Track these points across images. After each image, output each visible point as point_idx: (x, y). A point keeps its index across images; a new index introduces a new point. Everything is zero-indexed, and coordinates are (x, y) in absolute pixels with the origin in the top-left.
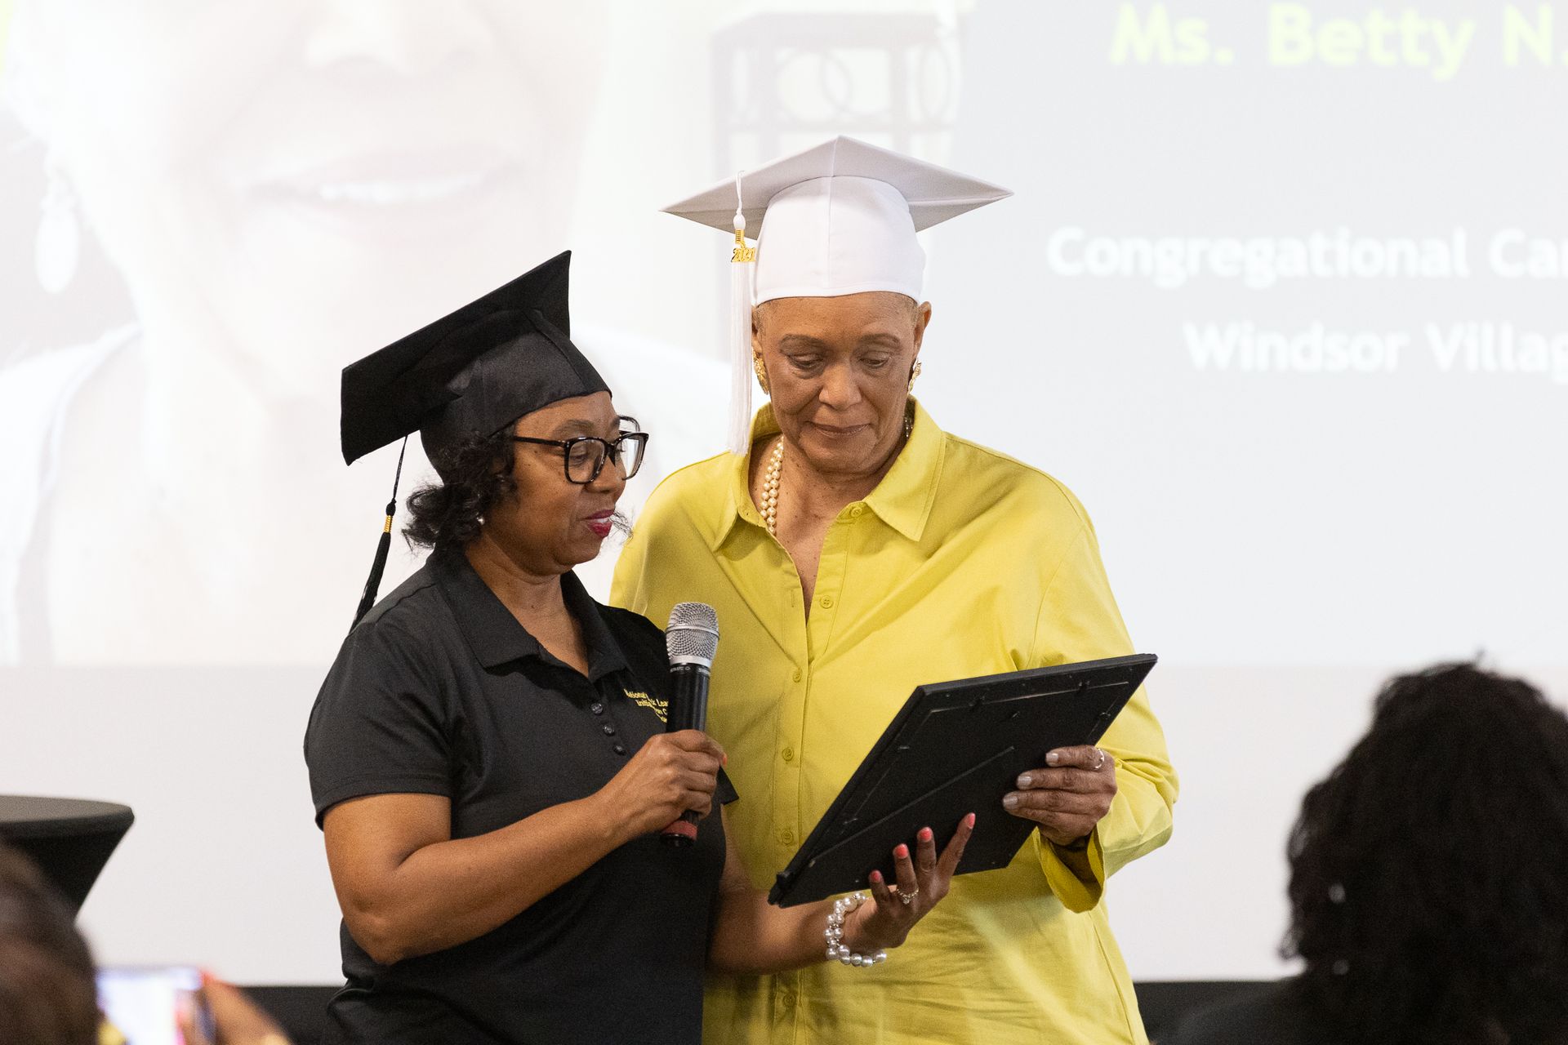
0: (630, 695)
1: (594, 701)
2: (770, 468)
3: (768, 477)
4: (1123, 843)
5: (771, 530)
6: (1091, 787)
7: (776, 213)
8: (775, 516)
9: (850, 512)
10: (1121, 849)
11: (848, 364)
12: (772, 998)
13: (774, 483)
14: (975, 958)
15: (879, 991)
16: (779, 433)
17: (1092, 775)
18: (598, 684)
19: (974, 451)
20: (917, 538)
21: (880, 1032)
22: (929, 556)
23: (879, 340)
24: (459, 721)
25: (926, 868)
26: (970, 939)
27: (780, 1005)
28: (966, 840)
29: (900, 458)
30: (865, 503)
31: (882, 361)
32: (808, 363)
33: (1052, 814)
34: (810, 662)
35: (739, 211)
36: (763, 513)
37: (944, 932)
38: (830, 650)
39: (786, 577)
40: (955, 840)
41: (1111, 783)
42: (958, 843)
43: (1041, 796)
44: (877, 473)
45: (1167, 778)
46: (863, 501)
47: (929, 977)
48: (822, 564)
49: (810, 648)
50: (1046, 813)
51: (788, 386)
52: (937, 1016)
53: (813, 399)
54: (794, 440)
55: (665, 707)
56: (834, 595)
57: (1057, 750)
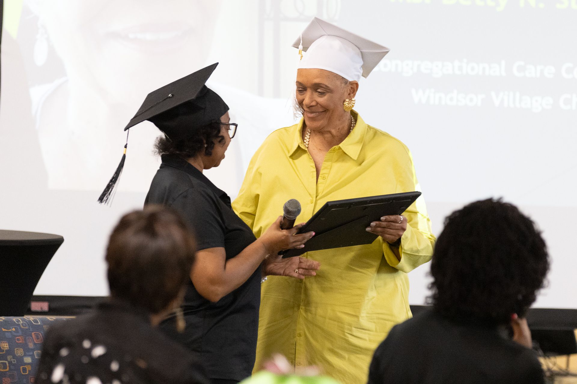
6: (396, 228)
9: (334, 149)
17: (397, 224)
19: (375, 131)
22: (359, 165)
30: (339, 146)
34: (316, 197)
38: (323, 194)
41: (404, 228)
48: (323, 165)
49: (317, 192)
56: (326, 175)
57: (385, 216)
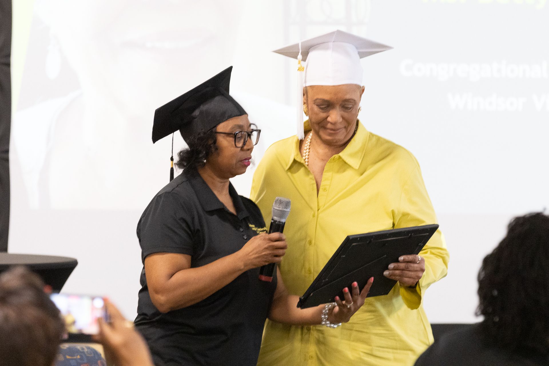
0: (250, 226)
1: (241, 227)
5: (306, 164)
6: (415, 269)
7: (313, 54)
8: (308, 159)
9: (334, 158)
11: (338, 109)
16: (311, 130)
17: (415, 265)
18: (242, 220)
19: (379, 139)
20: (357, 168)
22: (362, 174)
23: (349, 100)
25: (355, 296)
29: (352, 140)
30: (340, 155)
31: (350, 107)
32: (324, 108)
34: (318, 210)
35: (300, 53)
36: (304, 158)
38: (325, 207)
39: (311, 180)
41: (423, 268)
42: (368, 287)
43: (397, 272)
48: (324, 176)
49: (318, 206)
51: (316, 114)
53: (325, 120)
54: (317, 133)
56: (327, 187)
57: (402, 257)
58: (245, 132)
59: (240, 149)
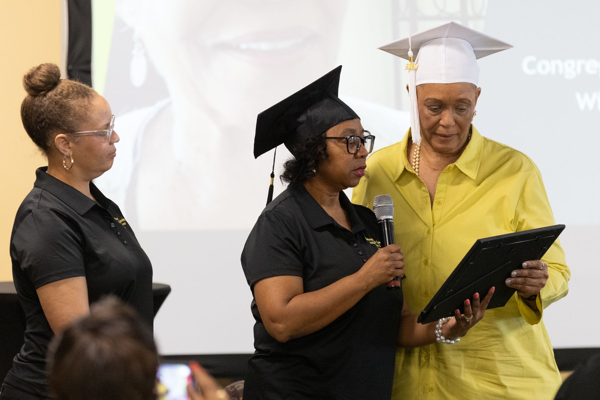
0: (367, 239)
1: (355, 242)
2: (415, 150)
3: (415, 153)
4: (550, 297)
5: (417, 174)
6: (539, 276)
7: (424, 51)
8: (418, 168)
9: (449, 168)
10: (549, 299)
11: (451, 110)
12: (420, 357)
13: (417, 155)
14: (499, 340)
15: (461, 353)
17: (539, 271)
18: (355, 235)
19: (495, 144)
20: (474, 178)
21: (463, 369)
22: (479, 185)
23: (463, 101)
24: (305, 248)
25: (475, 308)
26: (497, 333)
27: (423, 359)
28: (491, 297)
29: (467, 147)
30: (455, 164)
31: (464, 109)
32: (435, 109)
33: (524, 286)
34: (433, 226)
35: (410, 49)
36: (414, 167)
37: (487, 330)
38: (441, 222)
39: (424, 193)
40: (487, 297)
41: (547, 274)
42: (488, 298)
43: (520, 280)
44: (459, 153)
45: (566, 270)
46: (454, 163)
47: (482, 348)
48: (437, 188)
49: (433, 220)
50: (522, 286)
51: (427, 118)
52: (484, 362)
53: (437, 123)
55: (379, 244)
56: (442, 200)
57: (526, 262)
58: (358, 136)
59: (352, 156)
